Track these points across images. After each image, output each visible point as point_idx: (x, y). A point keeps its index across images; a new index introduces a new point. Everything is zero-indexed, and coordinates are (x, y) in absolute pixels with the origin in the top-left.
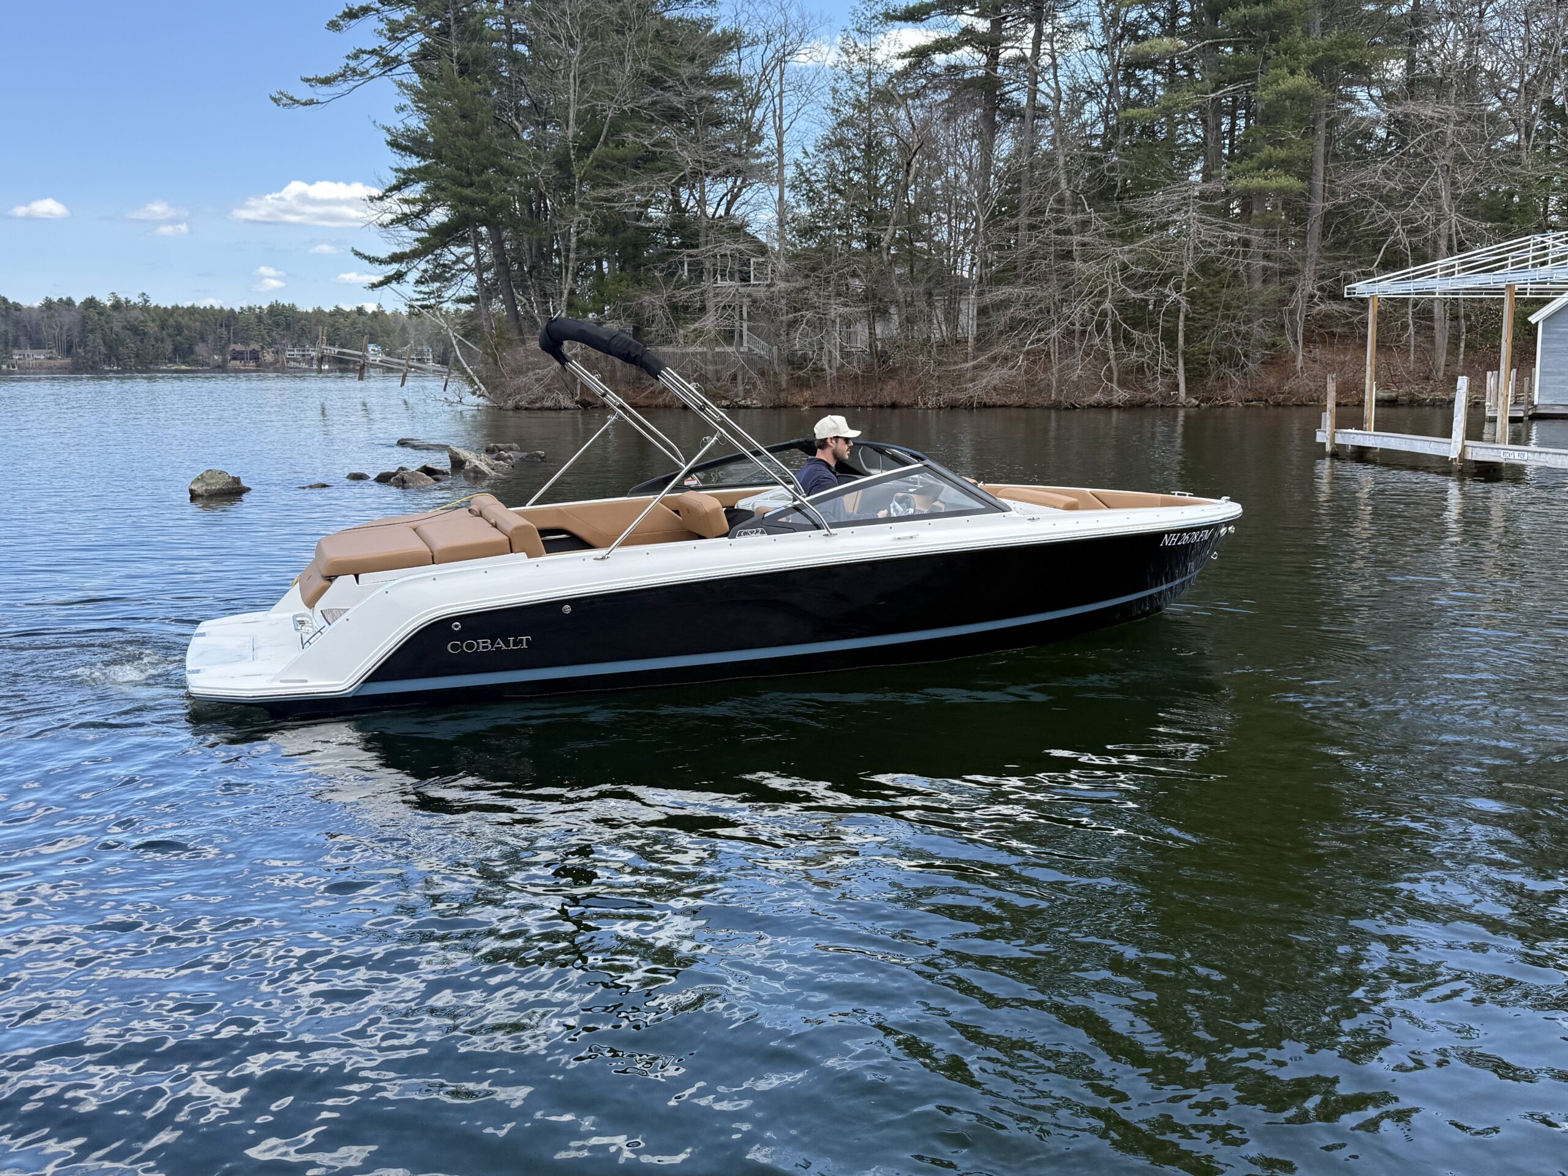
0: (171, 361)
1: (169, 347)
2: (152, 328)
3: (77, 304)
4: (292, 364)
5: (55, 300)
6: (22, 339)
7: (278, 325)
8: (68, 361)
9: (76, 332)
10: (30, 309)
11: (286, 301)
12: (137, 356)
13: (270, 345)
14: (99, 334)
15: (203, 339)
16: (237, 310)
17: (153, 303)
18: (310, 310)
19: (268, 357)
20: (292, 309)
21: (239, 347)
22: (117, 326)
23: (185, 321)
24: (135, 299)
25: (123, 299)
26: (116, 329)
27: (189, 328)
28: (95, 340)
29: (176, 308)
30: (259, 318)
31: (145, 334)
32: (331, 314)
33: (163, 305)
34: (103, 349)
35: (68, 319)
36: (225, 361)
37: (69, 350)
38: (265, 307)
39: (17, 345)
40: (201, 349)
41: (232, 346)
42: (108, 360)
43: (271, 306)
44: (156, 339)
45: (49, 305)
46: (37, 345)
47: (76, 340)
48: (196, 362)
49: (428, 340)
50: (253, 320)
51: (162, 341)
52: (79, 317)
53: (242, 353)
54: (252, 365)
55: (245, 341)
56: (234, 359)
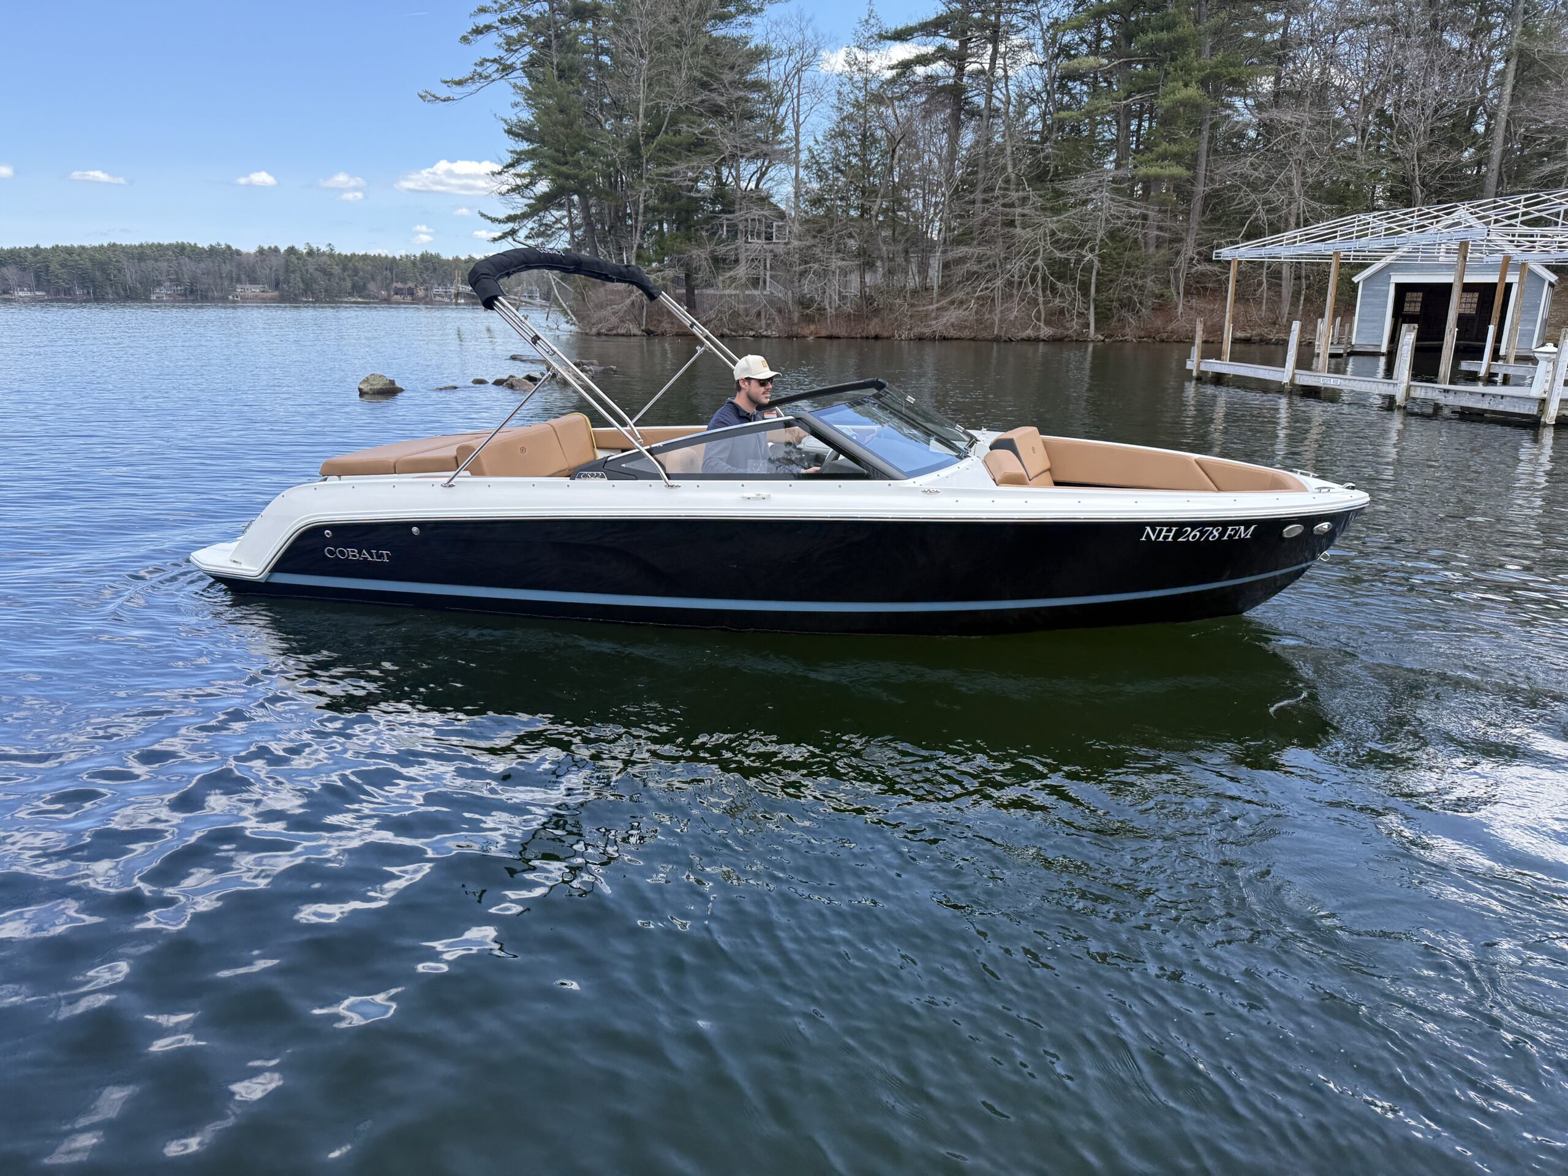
0: (351, 294)
1: (349, 284)
2: (337, 270)
3: (282, 251)
4: (438, 298)
5: (266, 248)
6: (243, 277)
7: (427, 269)
8: (276, 293)
9: (281, 272)
10: (248, 254)
11: (433, 251)
12: (326, 291)
13: (422, 284)
14: (298, 275)
15: (373, 279)
16: (398, 257)
17: (337, 251)
18: (451, 259)
19: (421, 293)
20: (438, 257)
21: (399, 285)
22: (311, 269)
23: (360, 265)
24: (324, 248)
25: (315, 249)
26: (311, 270)
27: (363, 270)
28: (296, 278)
29: (353, 255)
30: (414, 263)
31: (331, 274)
32: (466, 262)
33: (344, 253)
34: (301, 285)
35: (274, 261)
36: (389, 295)
37: (276, 286)
38: (418, 255)
39: (239, 281)
40: (372, 287)
41: (395, 284)
42: (305, 293)
43: (422, 255)
44: (340, 279)
45: (261, 251)
46: (254, 281)
47: (282, 278)
48: (368, 296)
49: (536, 282)
50: (409, 265)
51: (344, 280)
52: (283, 261)
53: (402, 289)
54: (409, 299)
55: (404, 281)
56: (396, 294)
